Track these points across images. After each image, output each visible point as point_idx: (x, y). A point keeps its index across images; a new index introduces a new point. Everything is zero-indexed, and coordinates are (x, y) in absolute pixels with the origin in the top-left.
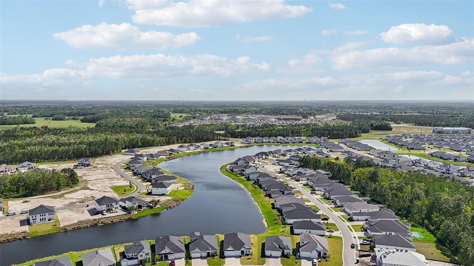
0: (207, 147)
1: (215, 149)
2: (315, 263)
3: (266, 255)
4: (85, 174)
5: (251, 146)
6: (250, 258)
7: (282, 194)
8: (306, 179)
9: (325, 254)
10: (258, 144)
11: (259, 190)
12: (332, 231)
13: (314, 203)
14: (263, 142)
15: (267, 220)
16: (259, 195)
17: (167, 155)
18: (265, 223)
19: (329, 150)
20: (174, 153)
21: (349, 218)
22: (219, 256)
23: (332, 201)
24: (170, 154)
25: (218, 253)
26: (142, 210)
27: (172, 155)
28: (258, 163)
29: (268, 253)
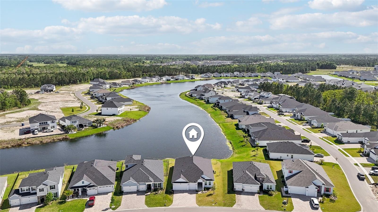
0: (169, 79)
1: (176, 81)
2: (316, 204)
3: (236, 190)
4: (43, 97)
5: (210, 80)
6: (211, 195)
7: (247, 115)
8: (270, 102)
9: (327, 190)
10: (217, 78)
11: (219, 111)
12: (321, 156)
13: (284, 124)
14: (221, 77)
15: (232, 142)
16: (220, 116)
17: (130, 84)
18: (230, 146)
19: (285, 80)
20: (137, 83)
21: (335, 140)
22: (165, 190)
23: (305, 122)
24: (133, 83)
25: (164, 186)
26: (84, 129)
27: (135, 84)
28: (217, 90)
29: (238, 186)
